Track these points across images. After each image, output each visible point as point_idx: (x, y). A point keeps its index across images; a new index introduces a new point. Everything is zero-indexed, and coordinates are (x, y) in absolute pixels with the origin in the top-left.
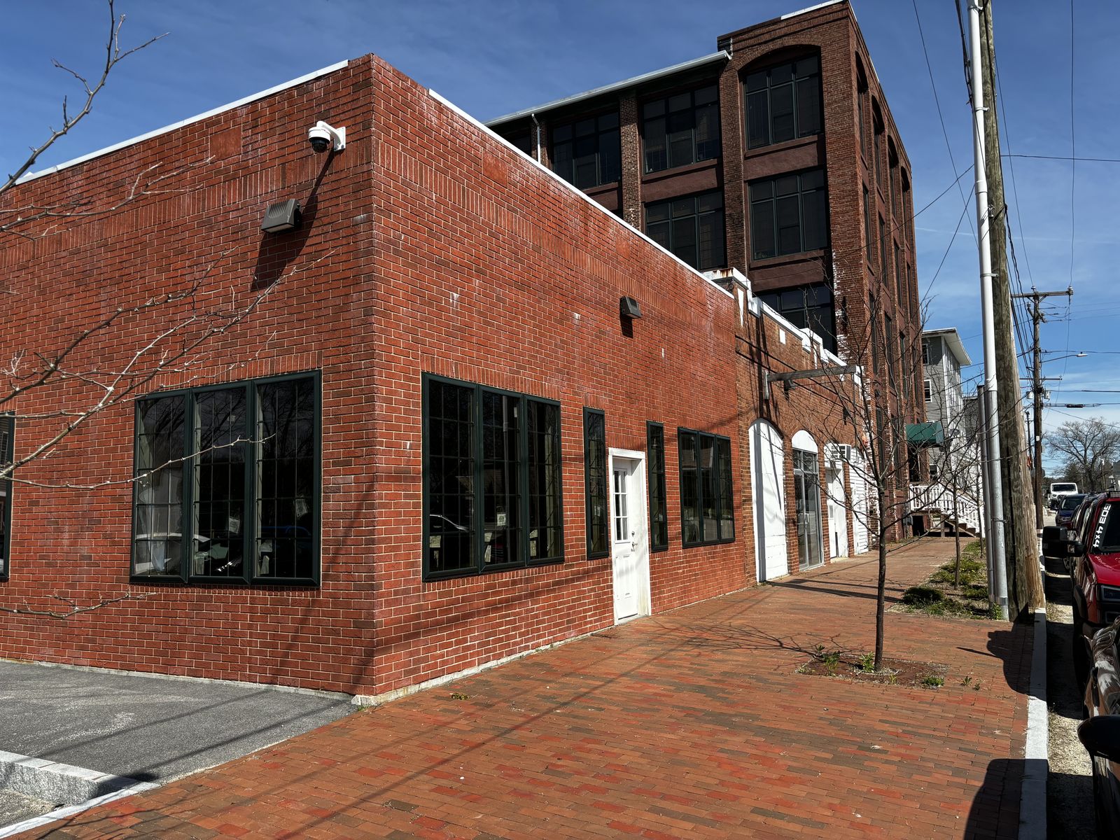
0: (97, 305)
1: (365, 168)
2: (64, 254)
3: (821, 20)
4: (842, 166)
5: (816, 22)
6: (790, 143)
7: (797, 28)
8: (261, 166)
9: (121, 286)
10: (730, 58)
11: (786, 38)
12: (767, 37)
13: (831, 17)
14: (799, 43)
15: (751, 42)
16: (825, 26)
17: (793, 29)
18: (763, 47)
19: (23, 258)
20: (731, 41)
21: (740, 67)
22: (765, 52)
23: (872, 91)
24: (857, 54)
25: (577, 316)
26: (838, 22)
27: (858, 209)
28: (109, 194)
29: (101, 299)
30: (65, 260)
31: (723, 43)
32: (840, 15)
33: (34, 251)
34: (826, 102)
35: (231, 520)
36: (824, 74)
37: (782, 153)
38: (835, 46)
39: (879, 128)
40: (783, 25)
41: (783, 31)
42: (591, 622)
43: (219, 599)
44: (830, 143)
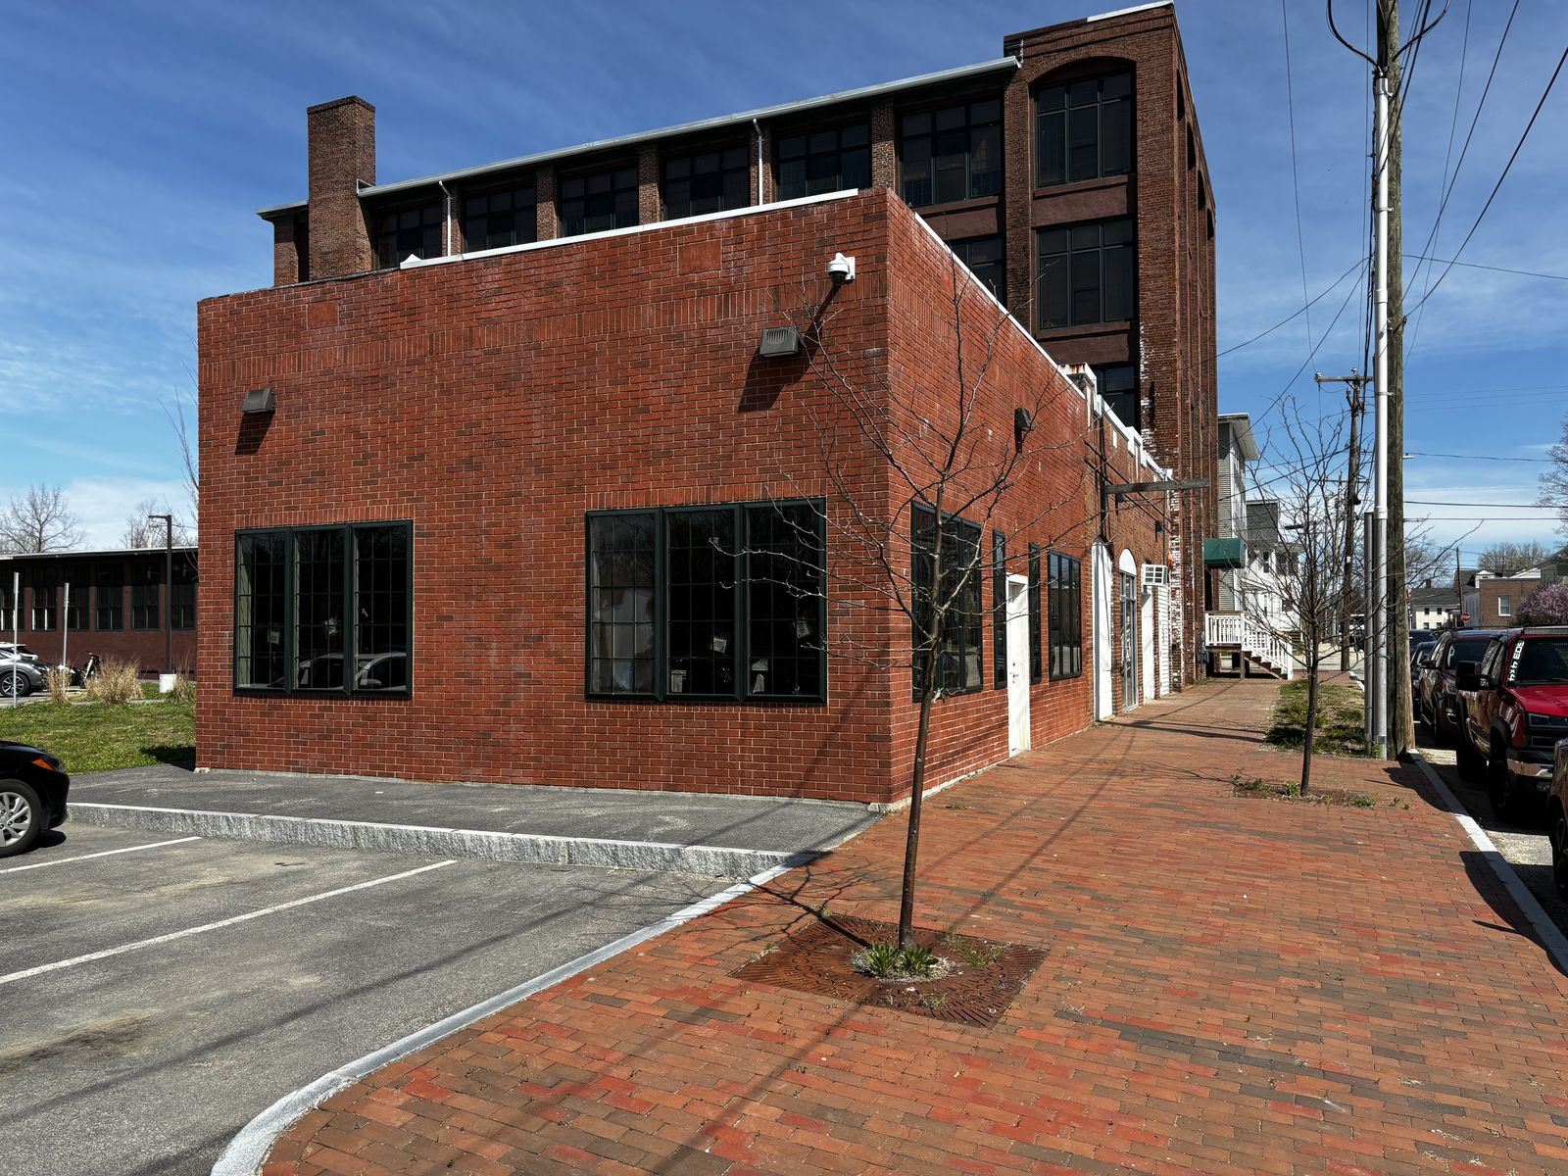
0: (529, 412)
1: (879, 301)
2: (477, 353)
3: (1139, 27)
4: (1157, 217)
5: (1131, 29)
6: (1091, 183)
7: (1107, 34)
8: (747, 285)
9: (561, 394)
10: (1019, 66)
11: (1093, 46)
12: (1068, 43)
13: (1151, 25)
14: (1109, 54)
15: (1048, 47)
16: (1143, 35)
17: (1100, 35)
18: (1063, 55)
19: (415, 352)
20: (1022, 44)
21: (1031, 79)
22: (1064, 62)
23: (1188, 118)
24: (1178, 71)
25: (990, 432)
26: (1160, 32)
27: (1174, 275)
28: (540, 293)
29: (531, 406)
30: (479, 360)
31: (1011, 46)
32: (1162, 23)
33: (431, 346)
34: (1139, 134)
35: (715, 639)
36: (1138, 97)
37: (1082, 194)
38: (1155, 63)
39: (1192, 163)
40: (1089, 28)
41: (1088, 38)
42: (996, 753)
44: (1143, 187)
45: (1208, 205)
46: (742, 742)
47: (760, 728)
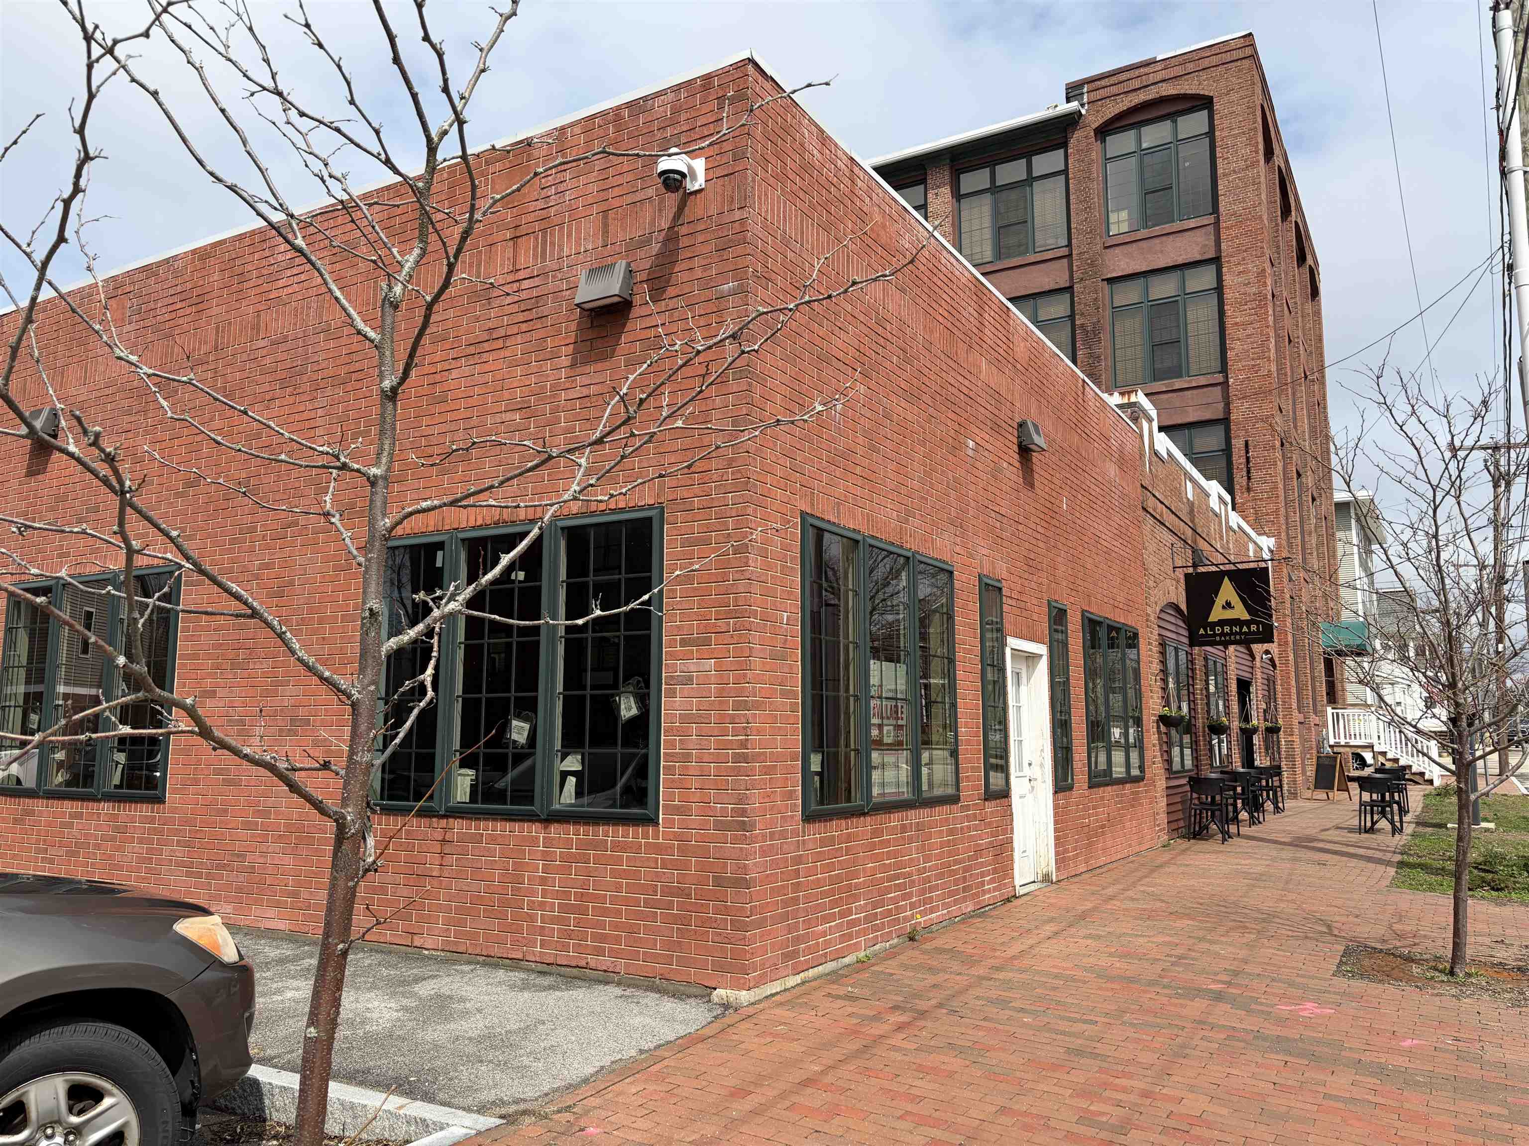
0: (312, 415)
1: (737, 215)
2: (262, 343)
3: (1215, 60)
4: (1244, 259)
5: (1206, 63)
6: (1168, 228)
7: (1179, 71)
8: (570, 216)
9: (349, 387)
10: (1083, 112)
11: (1164, 84)
12: (1136, 84)
13: (1228, 57)
14: (1182, 92)
15: (1114, 90)
16: (1219, 69)
17: (1171, 73)
18: (1131, 97)
19: (199, 349)
20: (1085, 90)
21: (1096, 125)
22: (1133, 104)
23: (1278, 160)
24: (1262, 107)
25: (971, 444)
26: (1239, 63)
27: (1266, 319)
28: (334, 259)
29: (316, 405)
30: (264, 352)
31: (1073, 91)
32: (1240, 54)
33: (216, 340)
34: (1220, 171)
36: (1217, 133)
37: (1157, 241)
38: (1234, 97)
39: (1286, 211)
40: (1159, 67)
41: (1159, 76)
42: (989, 891)
43: (493, 839)
44: (1227, 228)
45: (1310, 261)
46: (543, 881)
47: (568, 859)
